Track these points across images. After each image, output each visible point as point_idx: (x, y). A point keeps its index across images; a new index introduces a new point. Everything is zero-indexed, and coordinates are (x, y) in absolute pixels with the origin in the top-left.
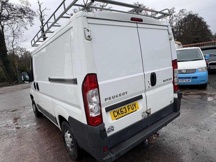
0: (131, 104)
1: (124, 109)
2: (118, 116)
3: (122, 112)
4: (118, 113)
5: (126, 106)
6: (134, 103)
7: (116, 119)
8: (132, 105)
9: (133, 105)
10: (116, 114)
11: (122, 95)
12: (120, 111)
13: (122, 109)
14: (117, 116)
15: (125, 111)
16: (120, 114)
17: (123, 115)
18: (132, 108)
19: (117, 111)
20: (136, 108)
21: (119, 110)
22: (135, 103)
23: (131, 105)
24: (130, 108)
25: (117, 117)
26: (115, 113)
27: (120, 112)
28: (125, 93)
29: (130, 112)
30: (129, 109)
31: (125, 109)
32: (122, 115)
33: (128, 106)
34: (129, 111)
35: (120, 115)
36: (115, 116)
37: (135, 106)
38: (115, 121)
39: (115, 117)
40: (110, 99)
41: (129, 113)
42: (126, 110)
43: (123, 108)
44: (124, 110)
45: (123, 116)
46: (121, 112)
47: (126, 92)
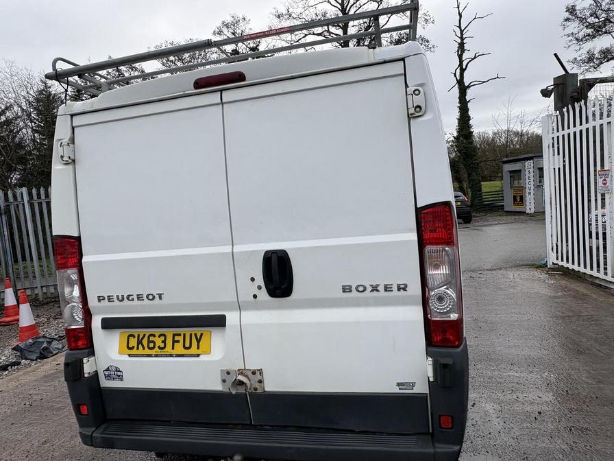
0: (188, 331)
1: (159, 336)
2: (138, 349)
3: (151, 345)
4: (140, 342)
5: (169, 332)
6: (198, 331)
7: (129, 355)
8: (191, 335)
9: (193, 335)
10: (133, 342)
11: (145, 298)
12: (146, 338)
13: (154, 336)
14: (133, 347)
15: (162, 345)
16: (146, 346)
17: (152, 352)
18: (187, 345)
19: (139, 335)
20: (198, 348)
21: (145, 335)
22: (202, 334)
23: (184, 335)
24: (178, 342)
25: (134, 351)
26: (131, 338)
27: (145, 342)
28: (157, 297)
29: (174, 352)
30: (174, 342)
31: (163, 338)
32: (147, 351)
33: (174, 335)
34: (173, 348)
35: (144, 349)
36: (130, 346)
37: (198, 341)
38: (126, 358)
39: (129, 348)
40: (110, 299)
41: (171, 356)
42: (164, 342)
43: (157, 335)
44: (159, 342)
45: (149, 356)
46: (149, 342)
47: (160, 296)
